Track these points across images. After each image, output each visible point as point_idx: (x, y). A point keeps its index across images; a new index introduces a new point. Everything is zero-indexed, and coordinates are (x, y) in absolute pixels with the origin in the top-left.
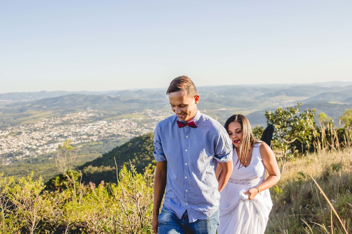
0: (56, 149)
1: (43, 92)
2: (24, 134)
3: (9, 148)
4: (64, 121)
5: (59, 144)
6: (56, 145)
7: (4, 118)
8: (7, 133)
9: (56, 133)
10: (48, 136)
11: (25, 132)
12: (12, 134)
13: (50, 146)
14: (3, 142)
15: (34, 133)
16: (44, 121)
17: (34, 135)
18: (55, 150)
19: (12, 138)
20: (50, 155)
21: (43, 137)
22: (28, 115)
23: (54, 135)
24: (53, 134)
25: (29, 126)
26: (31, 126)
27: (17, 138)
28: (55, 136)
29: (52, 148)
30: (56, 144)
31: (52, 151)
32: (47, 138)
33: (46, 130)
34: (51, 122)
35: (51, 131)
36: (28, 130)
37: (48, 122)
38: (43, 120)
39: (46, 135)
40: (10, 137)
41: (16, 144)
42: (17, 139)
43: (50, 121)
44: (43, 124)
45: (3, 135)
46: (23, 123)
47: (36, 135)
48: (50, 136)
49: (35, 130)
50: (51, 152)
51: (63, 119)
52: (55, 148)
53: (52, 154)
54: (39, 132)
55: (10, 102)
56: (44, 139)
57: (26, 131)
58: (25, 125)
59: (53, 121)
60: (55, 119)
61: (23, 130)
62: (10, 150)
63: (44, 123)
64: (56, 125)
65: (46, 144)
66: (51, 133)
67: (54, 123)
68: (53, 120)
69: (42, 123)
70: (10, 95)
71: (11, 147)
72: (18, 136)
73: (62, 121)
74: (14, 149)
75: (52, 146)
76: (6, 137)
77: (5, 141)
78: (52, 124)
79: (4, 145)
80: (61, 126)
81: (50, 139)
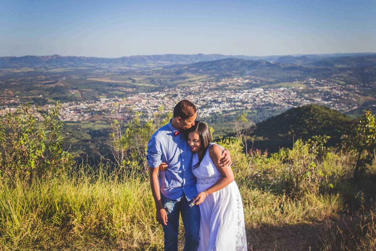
0: (210, 114)
1: (200, 55)
2: (179, 96)
3: (165, 109)
4: (219, 86)
5: (213, 109)
6: (210, 110)
7: (162, 80)
8: (164, 94)
9: (210, 98)
10: (202, 100)
11: (180, 95)
12: (168, 96)
13: (203, 110)
14: (160, 103)
15: (189, 96)
16: (199, 85)
17: (189, 98)
18: (208, 115)
19: (168, 99)
20: (203, 120)
21: (197, 101)
22: (184, 78)
23: (208, 100)
24: (207, 99)
25: (185, 89)
26: (186, 89)
27: (173, 100)
28: (209, 101)
29: (205, 113)
30: (210, 109)
31: (206, 116)
32: (201, 102)
33: (201, 94)
34: (207, 87)
35: (205, 96)
36: (183, 93)
37: (203, 86)
38: (199, 84)
39: (201, 99)
40: (166, 99)
41: (171, 106)
42: (172, 101)
43: (205, 85)
44: (199, 88)
45: (160, 96)
46: (179, 85)
47: (191, 98)
48: (204, 101)
49: (190, 94)
50: (204, 116)
51: (219, 84)
52: (208, 112)
53: (205, 118)
54: (194, 96)
55: (168, 63)
56: (198, 103)
57: (181, 94)
58: (181, 88)
59: (208, 86)
60: (210, 83)
61: (179, 92)
62: (166, 111)
63: (199, 86)
64: (211, 90)
65: (200, 108)
66: (205, 98)
67: (209, 87)
68: (208, 84)
69: (197, 87)
70: (169, 57)
71: (167, 109)
72: (173, 98)
73: (217, 86)
74: (170, 110)
75: (205, 110)
76: (163, 99)
77: (161, 103)
78: (207, 89)
79: (160, 105)
80: (216, 91)
81: (205, 103)
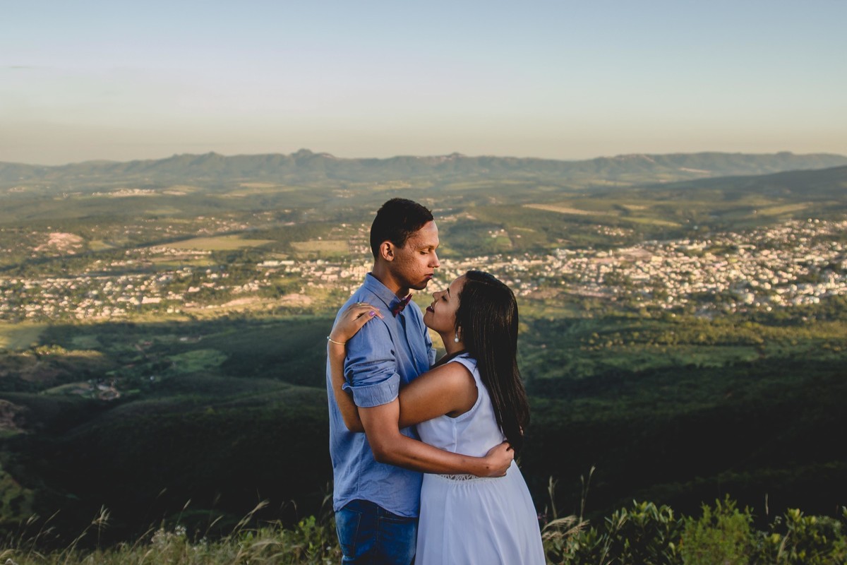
0: (821, 297)
1: (785, 156)
2: (742, 251)
3: (708, 281)
4: (840, 231)
5: (829, 286)
6: (822, 288)
7: (694, 211)
8: (704, 245)
9: (821, 259)
10: (799, 264)
11: (745, 249)
12: (715, 250)
13: (804, 289)
14: (695, 266)
15: (765, 252)
16: (789, 227)
17: (766, 256)
18: (817, 301)
19: (714, 258)
20: (805, 311)
21: (788, 265)
22: (749, 209)
23: (816, 264)
24: (812, 261)
25: (752, 235)
26: (756, 235)
27: (727, 259)
28: (818, 266)
29: (808, 295)
30: (820, 286)
31: (811, 302)
32: (797, 268)
33: (797, 249)
34: (808, 231)
35: (807, 253)
36: (751, 243)
37: (799, 230)
38: (787, 224)
39: (796, 260)
40: (710, 256)
41: (723, 274)
42: (726, 263)
43: (803, 227)
44: (787, 233)
45: (694, 250)
46: (737, 226)
47: (771, 257)
48: (804, 265)
49: (769, 245)
50: (807, 303)
51: (838, 225)
52: (818, 294)
53: (808, 308)
54: (779, 252)
55: (704, 174)
56: (791, 270)
57: (747, 246)
58: (744, 232)
59: (812, 229)
60: (815, 224)
61: (739, 242)
62: (710, 286)
63: (789, 230)
64: (821, 238)
65: (796, 283)
66: (808, 257)
67: (814, 234)
68: (812, 226)
69: (784, 231)
70: (706, 159)
71: (712, 280)
72: (727, 256)
73: (835, 229)
74: (719, 284)
75: (809, 289)
76: (700, 255)
77: (699, 265)
78: (808, 236)
79: (696, 272)
80: (835, 243)
81: (805, 272)
